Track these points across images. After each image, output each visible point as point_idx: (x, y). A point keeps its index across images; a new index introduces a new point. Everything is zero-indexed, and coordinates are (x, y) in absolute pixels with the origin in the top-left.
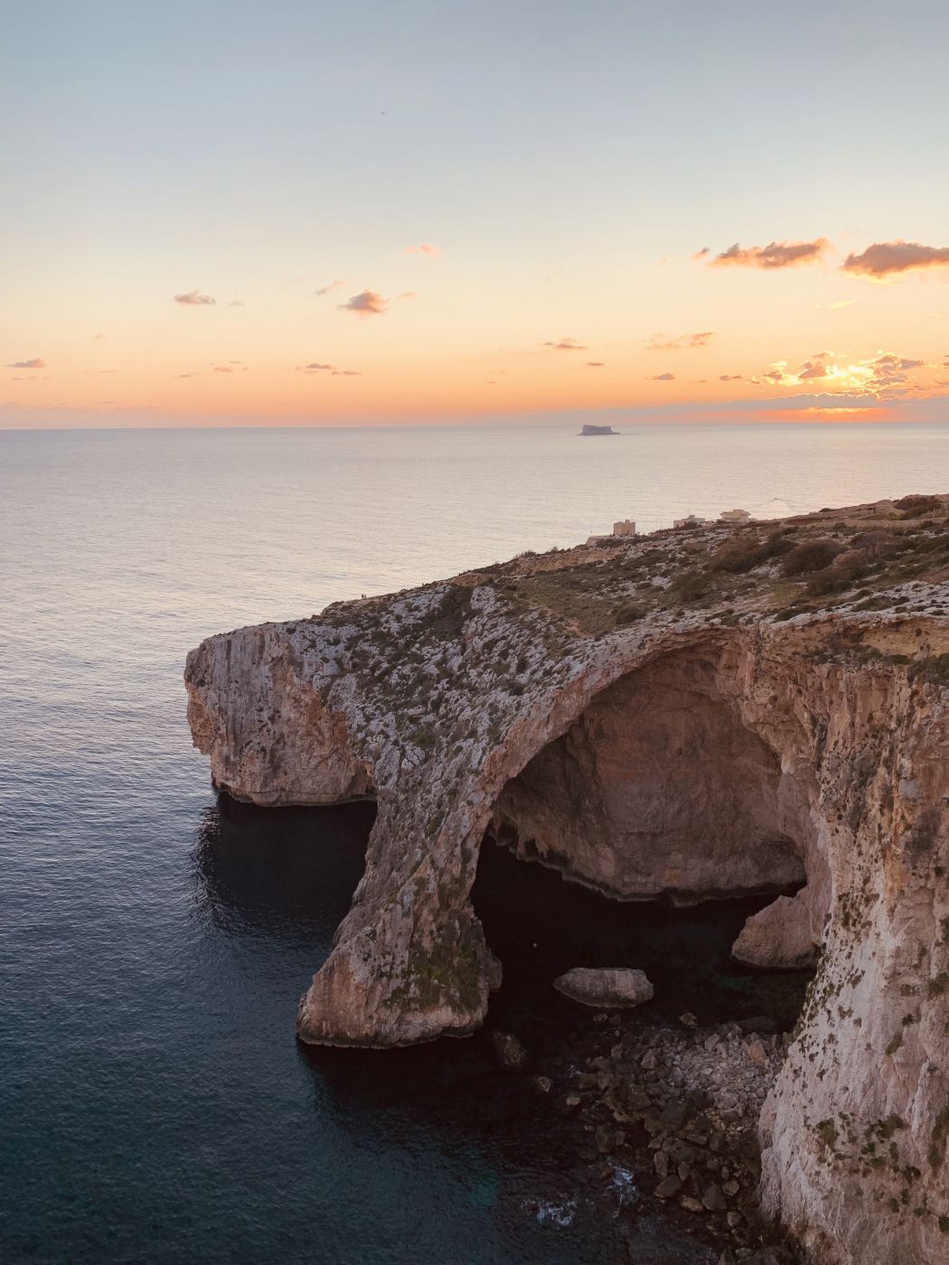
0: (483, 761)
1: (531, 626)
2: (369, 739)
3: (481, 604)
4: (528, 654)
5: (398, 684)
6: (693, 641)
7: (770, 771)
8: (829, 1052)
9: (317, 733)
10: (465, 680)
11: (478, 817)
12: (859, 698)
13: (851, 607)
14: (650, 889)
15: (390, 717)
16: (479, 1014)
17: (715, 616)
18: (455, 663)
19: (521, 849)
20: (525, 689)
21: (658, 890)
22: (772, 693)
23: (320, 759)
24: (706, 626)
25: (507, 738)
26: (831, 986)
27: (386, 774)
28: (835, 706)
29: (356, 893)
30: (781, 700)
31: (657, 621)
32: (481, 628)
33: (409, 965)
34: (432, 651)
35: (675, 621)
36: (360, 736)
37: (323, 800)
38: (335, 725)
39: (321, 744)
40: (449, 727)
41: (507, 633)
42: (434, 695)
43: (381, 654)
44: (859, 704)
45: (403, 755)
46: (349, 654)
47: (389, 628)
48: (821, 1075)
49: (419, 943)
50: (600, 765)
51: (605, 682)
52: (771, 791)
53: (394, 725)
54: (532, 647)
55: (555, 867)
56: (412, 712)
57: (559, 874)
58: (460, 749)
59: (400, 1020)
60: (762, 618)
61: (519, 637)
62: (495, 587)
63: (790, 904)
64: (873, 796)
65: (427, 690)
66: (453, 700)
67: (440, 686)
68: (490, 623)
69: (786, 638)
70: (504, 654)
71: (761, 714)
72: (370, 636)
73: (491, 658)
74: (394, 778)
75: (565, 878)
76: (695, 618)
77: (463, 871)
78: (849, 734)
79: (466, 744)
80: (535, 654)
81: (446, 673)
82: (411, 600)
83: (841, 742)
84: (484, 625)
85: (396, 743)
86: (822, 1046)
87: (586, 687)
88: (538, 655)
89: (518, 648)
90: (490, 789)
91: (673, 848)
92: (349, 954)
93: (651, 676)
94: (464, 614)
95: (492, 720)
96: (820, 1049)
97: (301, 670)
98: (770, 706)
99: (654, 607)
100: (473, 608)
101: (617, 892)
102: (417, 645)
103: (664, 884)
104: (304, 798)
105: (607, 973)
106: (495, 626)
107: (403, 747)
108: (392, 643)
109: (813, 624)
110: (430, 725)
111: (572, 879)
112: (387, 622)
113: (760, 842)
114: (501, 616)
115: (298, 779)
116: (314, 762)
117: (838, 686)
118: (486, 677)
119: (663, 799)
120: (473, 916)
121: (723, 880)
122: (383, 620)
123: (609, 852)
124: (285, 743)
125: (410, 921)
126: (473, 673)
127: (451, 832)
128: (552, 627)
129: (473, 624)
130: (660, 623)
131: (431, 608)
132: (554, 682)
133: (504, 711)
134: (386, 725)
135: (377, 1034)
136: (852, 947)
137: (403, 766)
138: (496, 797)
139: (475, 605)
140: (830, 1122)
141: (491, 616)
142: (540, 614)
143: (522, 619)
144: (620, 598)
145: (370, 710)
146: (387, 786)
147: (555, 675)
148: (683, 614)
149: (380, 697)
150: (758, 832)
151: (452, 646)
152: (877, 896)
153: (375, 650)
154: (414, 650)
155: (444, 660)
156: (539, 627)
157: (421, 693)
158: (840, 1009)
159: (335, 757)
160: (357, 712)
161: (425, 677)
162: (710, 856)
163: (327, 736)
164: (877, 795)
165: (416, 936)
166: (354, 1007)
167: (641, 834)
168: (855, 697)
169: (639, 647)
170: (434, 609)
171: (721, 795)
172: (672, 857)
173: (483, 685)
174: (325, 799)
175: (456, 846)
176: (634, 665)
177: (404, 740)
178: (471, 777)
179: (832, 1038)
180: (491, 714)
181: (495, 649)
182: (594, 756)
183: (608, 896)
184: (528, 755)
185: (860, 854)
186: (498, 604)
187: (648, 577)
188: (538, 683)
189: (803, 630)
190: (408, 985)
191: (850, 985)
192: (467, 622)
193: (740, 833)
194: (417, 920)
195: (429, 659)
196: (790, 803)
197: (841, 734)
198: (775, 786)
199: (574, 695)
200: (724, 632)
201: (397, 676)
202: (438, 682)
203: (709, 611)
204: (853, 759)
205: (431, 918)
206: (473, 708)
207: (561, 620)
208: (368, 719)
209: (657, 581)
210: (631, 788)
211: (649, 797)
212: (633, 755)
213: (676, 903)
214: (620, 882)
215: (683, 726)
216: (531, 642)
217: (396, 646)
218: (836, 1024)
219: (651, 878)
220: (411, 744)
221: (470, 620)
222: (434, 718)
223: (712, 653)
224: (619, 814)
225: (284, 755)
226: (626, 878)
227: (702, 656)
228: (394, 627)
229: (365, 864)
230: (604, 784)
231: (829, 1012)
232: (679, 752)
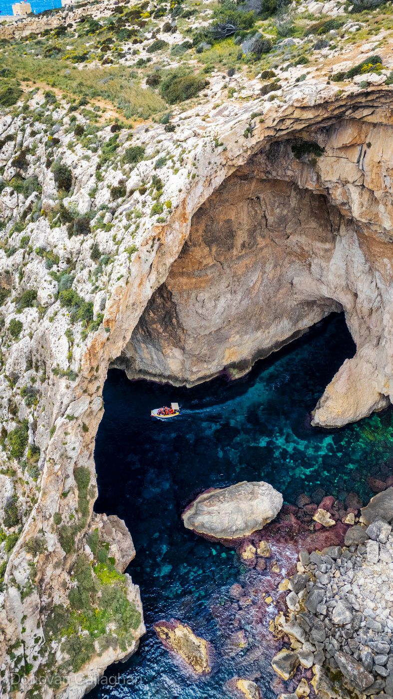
7: (324, 245)
11: (85, 428)
14: (214, 370)
20: (94, 223)
21: (220, 368)
24: (354, 89)
33: (46, 635)
49: (51, 604)
51: (207, 194)
52: (324, 264)
61: (33, 134)
70: (22, 163)
77: (82, 496)
87: (188, 208)
89: (41, 150)
91: (233, 332)
95: (55, 276)
101: (185, 380)
103: (225, 362)
113: (295, 303)
119: (229, 296)
121: (267, 342)
123: (174, 352)
130: (247, 92)
133: (69, 261)
142: (47, 95)
143: (24, 107)
147: (139, 196)
162: (259, 328)
165: (45, 600)
167: (211, 333)
169: (246, 136)
171: (271, 276)
172: (231, 340)
176: (240, 162)
180: (49, 267)
183: (177, 385)
188: (111, 212)
198: (328, 259)
199: (177, 225)
205: (58, 570)
207: (83, 103)
210: (202, 296)
211: (217, 298)
212: (205, 262)
213: (236, 375)
214: (188, 373)
215: (245, 218)
216: (56, 142)
219: (215, 362)
223: (321, 130)
224: (190, 322)
226: (194, 369)
227: (303, 135)
230: (175, 299)
232: (243, 245)
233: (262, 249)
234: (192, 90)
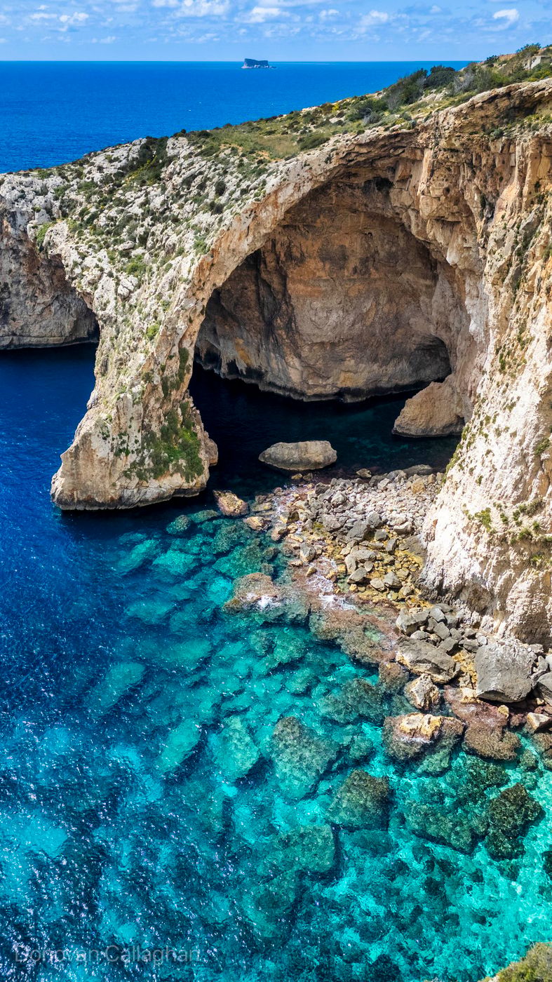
0: (192, 270)
1: (224, 161)
2: (86, 273)
3: (176, 151)
4: (226, 181)
5: (106, 226)
6: (375, 152)
7: (428, 282)
8: (487, 463)
9: (37, 282)
10: (168, 213)
11: (191, 321)
12: (529, 166)
14: (330, 390)
15: (103, 253)
16: (204, 478)
18: (157, 202)
19: (224, 369)
20: (225, 208)
21: (335, 390)
22: (446, 185)
23: (43, 306)
24: (386, 134)
25: (213, 247)
26: (488, 418)
27: (104, 301)
28: (504, 182)
29: (90, 402)
30: (452, 192)
31: (339, 142)
32: (179, 167)
33: (143, 443)
34: (134, 195)
37: (51, 342)
38: (53, 273)
39: (43, 292)
40: (157, 256)
41: (204, 169)
42: (140, 231)
43: (88, 200)
44: (529, 172)
45: (117, 284)
46: (57, 204)
47: (93, 179)
48: (479, 481)
49: (150, 426)
50: (290, 286)
51: (297, 196)
52: (427, 300)
53: (107, 259)
54: (228, 175)
55: (253, 381)
56: (121, 247)
57: (256, 386)
58: (170, 267)
59: (139, 486)
60: (442, 109)
61: (215, 170)
62: (188, 136)
63: (440, 387)
64: (534, 255)
65: (135, 228)
66: (158, 233)
67: (145, 223)
68: (187, 163)
69: (466, 119)
70: (202, 186)
71: (435, 207)
72: (76, 187)
73: (190, 192)
74: (113, 303)
75: (261, 388)
76: (375, 132)
77: (182, 368)
78: (517, 204)
79: (175, 261)
80: (232, 179)
82: (110, 153)
83: (509, 213)
84: (181, 165)
85: (110, 275)
86: (480, 460)
87: (280, 200)
88: (234, 180)
89: (216, 179)
90: (201, 295)
91: (347, 355)
92: (90, 434)
93: (334, 198)
94: (161, 162)
95: (197, 238)
96: (479, 464)
97: (15, 220)
98: (443, 198)
99: (335, 134)
100: (169, 155)
101: (303, 394)
102: (121, 192)
103: (340, 385)
104: (34, 340)
105: (301, 444)
106: (192, 164)
107: (117, 278)
108: (97, 192)
109: (492, 100)
110: (140, 258)
111: (267, 389)
112: (90, 172)
113: (415, 347)
114: (196, 156)
115: (26, 324)
116: (39, 309)
117: (509, 160)
118: (188, 208)
119: (341, 313)
120: (192, 405)
121: (386, 379)
122: (85, 171)
123: (295, 362)
124: (10, 293)
125: (140, 408)
126: (175, 206)
127: (169, 333)
128: (244, 159)
129: (171, 168)
131: (130, 158)
132: (253, 196)
133: (207, 229)
134: (100, 260)
135: (121, 498)
136: (508, 385)
137: (119, 292)
138: (205, 303)
139: (170, 152)
140: (488, 510)
141: (187, 157)
142: (233, 150)
143: (216, 157)
144: (303, 134)
145: (83, 248)
146: (107, 311)
147: (252, 191)
149: (91, 237)
150: (414, 339)
151: (154, 190)
152: (533, 338)
153: (81, 198)
154: (118, 196)
155: (147, 202)
156: (232, 160)
157: (128, 231)
158: (497, 430)
159: (57, 304)
160: (72, 251)
161: (131, 218)
162: (375, 360)
163: (47, 284)
164: (538, 254)
165: (146, 420)
166: (98, 478)
167: (322, 343)
168: (526, 165)
169: (326, 162)
170: (134, 159)
171: (386, 310)
172: (346, 363)
173: (186, 215)
174: (53, 341)
175: (174, 345)
176: (322, 179)
177: (118, 271)
178: (183, 286)
179: (489, 452)
180: (195, 234)
181: (193, 184)
182: (284, 278)
183: (296, 397)
184: (232, 264)
185: (518, 308)
186: (193, 148)
188: (237, 200)
189: (483, 108)
190: (143, 459)
191: (507, 410)
192: (164, 168)
193: (400, 341)
194: (145, 408)
195: (133, 202)
196: (442, 309)
197: (510, 206)
198: (430, 295)
199: (270, 208)
200: (404, 136)
201: (104, 219)
202: (143, 220)
204: (518, 228)
205: (158, 406)
206: (179, 234)
208: (83, 257)
210: (316, 304)
211: (330, 311)
212: (318, 274)
213: (349, 400)
214: (306, 385)
215: (358, 248)
216: (226, 173)
217: (100, 193)
218: (493, 443)
219: (330, 381)
220: (124, 274)
221: (167, 166)
222: (144, 251)
223: (389, 168)
224: (305, 327)
225: (11, 303)
226: (311, 382)
227: (380, 172)
228: (97, 176)
229: (95, 379)
230: (294, 302)
231: (486, 436)
232: (355, 270)
233: (375, 280)
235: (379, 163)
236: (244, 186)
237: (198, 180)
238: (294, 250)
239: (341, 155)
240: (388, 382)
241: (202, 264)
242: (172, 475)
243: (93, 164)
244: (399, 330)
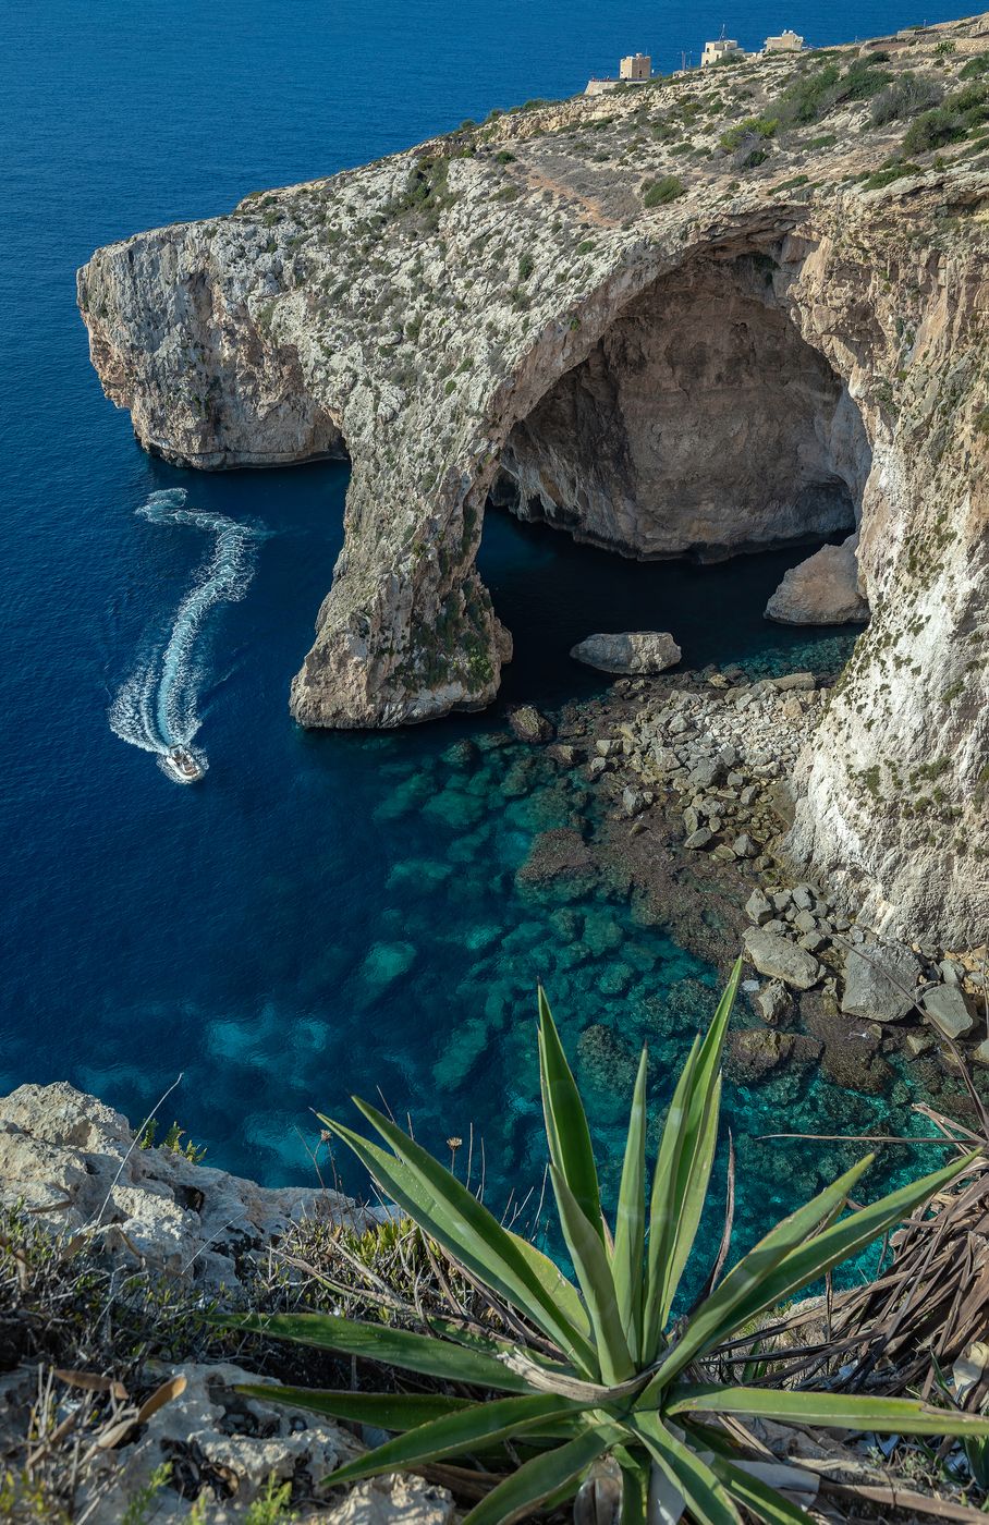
0: (485, 399)
1: (534, 214)
2: (332, 378)
3: (461, 185)
4: (535, 253)
5: (361, 304)
6: (752, 226)
7: (827, 397)
8: (881, 702)
9: (259, 375)
10: (448, 294)
11: (482, 469)
12: (963, 291)
13: (968, 165)
14: (675, 546)
15: (356, 349)
16: (493, 687)
17: (780, 189)
18: (434, 270)
19: (523, 509)
20: (533, 303)
21: (684, 546)
22: (850, 293)
23: (269, 409)
24: (769, 203)
25: (514, 366)
26: (888, 636)
27: (359, 423)
28: (930, 305)
29: (337, 567)
30: (859, 301)
31: (702, 200)
32: (465, 218)
33: (411, 641)
34: (401, 256)
35: (727, 197)
36: (320, 375)
37: (278, 460)
38: (284, 363)
39: (268, 389)
40: (434, 359)
41: (502, 225)
42: (409, 316)
43: (334, 261)
44: (963, 300)
45: (378, 398)
46: (290, 264)
47: (340, 225)
48: (869, 726)
49: (422, 616)
50: (622, 400)
51: (636, 290)
52: (824, 423)
53: (361, 359)
54: (538, 243)
55: (565, 528)
56: (382, 341)
57: (569, 534)
58: (452, 385)
59: (406, 699)
60: (845, 187)
61: (520, 228)
62: (481, 158)
63: (836, 553)
64: (963, 417)
65: (400, 310)
66: (435, 323)
67: (417, 304)
68: (478, 211)
69: (878, 214)
70: (500, 255)
71: (833, 319)
72: (316, 238)
73: (482, 261)
74: (371, 427)
75: (575, 538)
76: (754, 193)
77: (466, 535)
78: (944, 341)
79: (461, 380)
80: (543, 252)
81: (421, 287)
82: (364, 183)
83: (933, 351)
85: (367, 383)
86: (872, 697)
87: (612, 295)
88: (546, 255)
89: (520, 246)
90: (497, 434)
91: (704, 496)
92: (344, 631)
93: (691, 278)
94: (439, 199)
95: (491, 347)
96: (870, 701)
97: (231, 289)
98: (845, 311)
99: (697, 179)
100: (450, 190)
101: (637, 551)
102: (380, 248)
103: (691, 539)
104: (254, 459)
105: (630, 638)
106: (484, 215)
107: (377, 388)
108: (346, 247)
109: (916, 192)
110: (411, 356)
111: (583, 540)
112: (336, 215)
113: (804, 484)
114: (492, 200)
115: (244, 434)
116: (261, 413)
117: (936, 277)
118: (478, 288)
119: (696, 439)
120: (479, 584)
121: (760, 530)
122: (330, 213)
123: (626, 506)
124: (221, 390)
125: (410, 593)
126: (460, 283)
127: (450, 489)
128: (561, 213)
129: (454, 215)
130: (707, 201)
131: (394, 192)
132: (571, 290)
133: (506, 334)
134: (352, 360)
135: (381, 715)
136: (916, 594)
137: (379, 410)
138: (502, 444)
139: (453, 187)
140: (877, 768)
141: (478, 201)
142: (546, 194)
143: (522, 204)
144: (651, 168)
145: (328, 341)
146: (362, 438)
147: (573, 280)
148: (738, 186)
149: (338, 322)
150: (803, 473)
151: (428, 249)
152: (954, 535)
153: (324, 257)
154: (376, 255)
155: (419, 269)
156: (544, 214)
157: (392, 315)
158: (897, 658)
159: (286, 406)
160: (312, 344)
161: (396, 293)
162: (745, 504)
163: (274, 378)
164: (969, 416)
165: (417, 608)
166: (354, 687)
167: (668, 482)
168: (959, 292)
169: (680, 238)
170: (399, 195)
171: (763, 432)
172: (702, 508)
173: (475, 300)
174: (280, 458)
175: (457, 505)
176: (673, 262)
177: (378, 377)
178: (471, 421)
179: (884, 687)
180: (489, 339)
181: (486, 249)
182: (614, 391)
183: (626, 555)
184: (540, 388)
185: (938, 488)
186: (486, 183)
187: (685, 135)
188: (549, 293)
189: (903, 202)
190: (412, 661)
191: (912, 634)
192: (444, 213)
193: (783, 476)
194: (416, 592)
195: (398, 267)
196: (846, 436)
197: (934, 340)
198: (830, 416)
199: (597, 308)
200: (794, 209)
201: (357, 293)
202: (414, 299)
203: (770, 181)
204: (945, 374)
205: (433, 588)
206: (465, 332)
207: (575, 202)
208: (329, 353)
209: (699, 142)
210: (661, 428)
211: (679, 437)
213: (703, 560)
214: (641, 539)
215: (726, 346)
216: (535, 237)
217: (352, 251)
218: (891, 674)
219: (677, 534)
220: (387, 383)
221: (449, 208)
222: (413, 348)
223: (773, 242)
224: (643, 460)
225: (223, 405)
226: (648, 536)
227: (759, 248)
228: (346, 222)
229: (344, 533)
230: (628, 424)
231: (883, 663)
232: (719, 378)
233: (748, 391)
234: (668, 197)
235: (759, 238)
236: (560, 269)
237: (495, 240)
238: (630, 350)
239: (702, 229)
240: (763, 534)
241: (498, 392)
242: (450, 683)
243: (339, 202)
244: (782, 461)
